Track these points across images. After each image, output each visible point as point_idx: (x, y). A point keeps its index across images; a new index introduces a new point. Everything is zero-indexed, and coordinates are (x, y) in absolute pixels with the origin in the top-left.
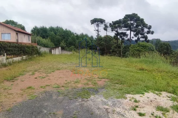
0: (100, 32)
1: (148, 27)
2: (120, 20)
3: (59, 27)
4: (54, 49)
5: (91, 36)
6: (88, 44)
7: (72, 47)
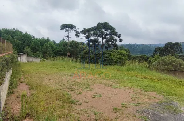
0: (70, 38)
1: (118, 35)
2: (93, 27)
3: (16, 29)
4: (20, 56)
5: (53, 41)
6: (53, 49)
7: (37, 53)
